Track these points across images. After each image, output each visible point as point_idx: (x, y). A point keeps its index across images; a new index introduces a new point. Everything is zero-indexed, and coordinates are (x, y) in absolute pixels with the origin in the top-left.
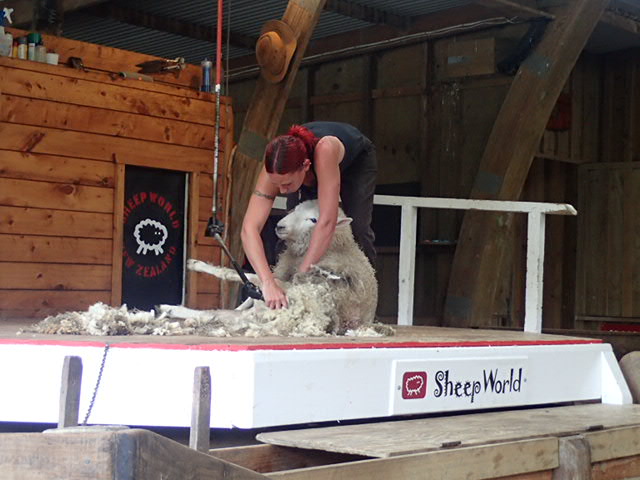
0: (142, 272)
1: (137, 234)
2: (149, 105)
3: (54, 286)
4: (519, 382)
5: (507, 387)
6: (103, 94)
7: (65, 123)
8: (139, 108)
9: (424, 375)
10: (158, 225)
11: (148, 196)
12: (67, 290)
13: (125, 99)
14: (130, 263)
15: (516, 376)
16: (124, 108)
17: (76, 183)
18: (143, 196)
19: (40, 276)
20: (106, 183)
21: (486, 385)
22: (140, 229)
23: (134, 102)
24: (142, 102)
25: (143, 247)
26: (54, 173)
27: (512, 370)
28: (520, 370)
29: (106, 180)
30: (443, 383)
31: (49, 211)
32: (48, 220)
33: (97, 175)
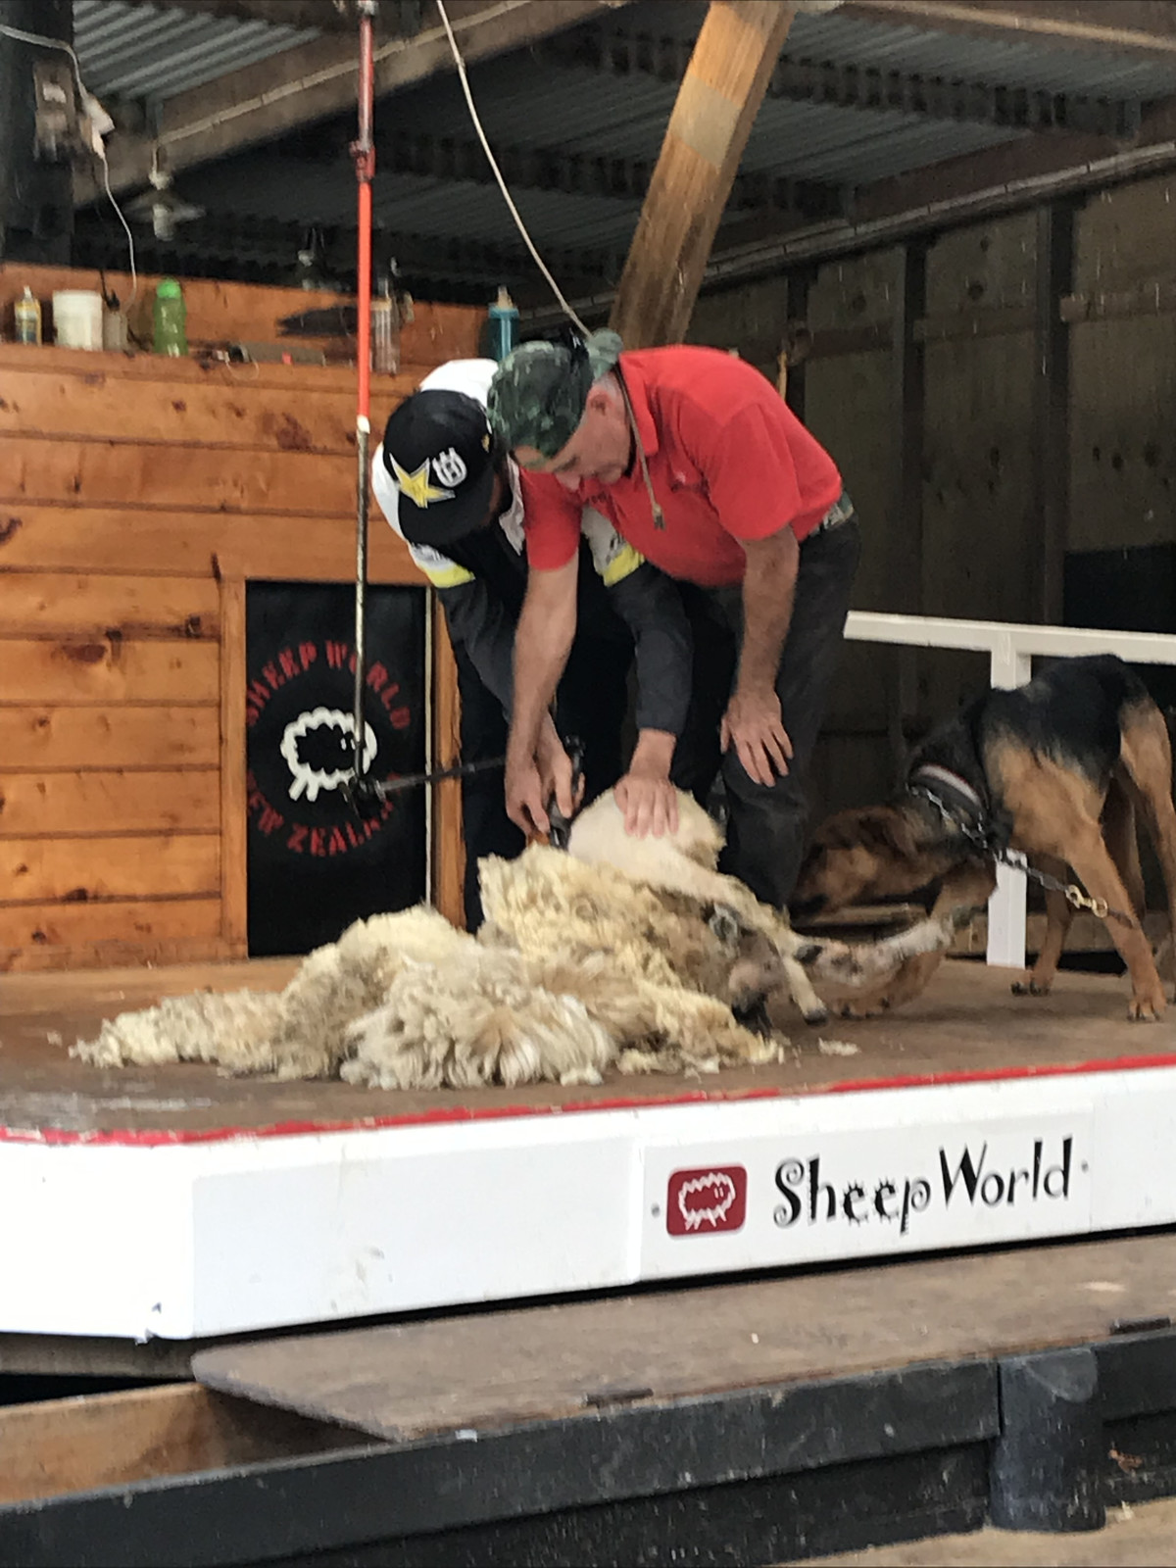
0: (306, 843)
1: (289, 749)
2: (307, 424)
4: (1066, 1173)
5: (1023, 1187)
6: (179, 406)
7: (77, 488)
8: (282, 434)
11: (321, 653)
12: (96, 898)
13: (239, 414)
14: (271, 820)
15: (1052, 1157)
16: (237, 439)
17: (114, 635)
18: (307, 653)
19: (23, 869)
21: (948, 1187)
22: (298, 738)
23: (266, 420)
24: (288, 419)
25: (308, 781)
27: (1038, 1146)
28: (1067, 1144)
30: (802, 1191)
31: (41, 712)
32: (41, 731)
33: (170, 611)
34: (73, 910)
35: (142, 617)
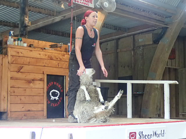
0: (52, 105)
1: (50, 94)
2: (53, 57)
3: (27, 110)
4: (164, 134)
5: (160, 135)
6: (40, 54)
7: (29, 63)
8: (50, 58)
9: (135, 133)
10: (57, 91)
11: (54, 83)
12: (31, 111)
13: (46, 55)
14: (49, 102)
15: (163, 132)
16: (46, 58)
17: (33, 80)
18: (52, 83)
19: (23, 107)
20: (41, 80)
21: (154, 135)
22: (51, 93)
23: (49, 56)
24: (51, 56)
25: (53, 98)
26: (26, 78)
27: (161, 131)
28: (164, 130)
29: (41, 79)
30: (141, 135)
31: (25, 89)
32: (25, 91)
33: (39, 78)
34: (28, 112)
35: (36, 78)
